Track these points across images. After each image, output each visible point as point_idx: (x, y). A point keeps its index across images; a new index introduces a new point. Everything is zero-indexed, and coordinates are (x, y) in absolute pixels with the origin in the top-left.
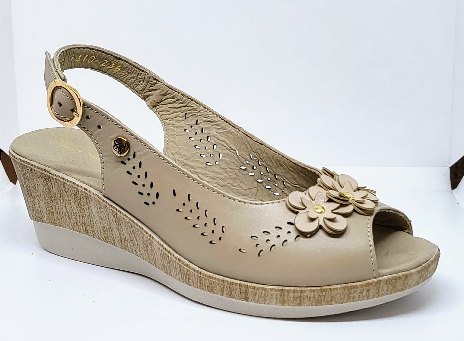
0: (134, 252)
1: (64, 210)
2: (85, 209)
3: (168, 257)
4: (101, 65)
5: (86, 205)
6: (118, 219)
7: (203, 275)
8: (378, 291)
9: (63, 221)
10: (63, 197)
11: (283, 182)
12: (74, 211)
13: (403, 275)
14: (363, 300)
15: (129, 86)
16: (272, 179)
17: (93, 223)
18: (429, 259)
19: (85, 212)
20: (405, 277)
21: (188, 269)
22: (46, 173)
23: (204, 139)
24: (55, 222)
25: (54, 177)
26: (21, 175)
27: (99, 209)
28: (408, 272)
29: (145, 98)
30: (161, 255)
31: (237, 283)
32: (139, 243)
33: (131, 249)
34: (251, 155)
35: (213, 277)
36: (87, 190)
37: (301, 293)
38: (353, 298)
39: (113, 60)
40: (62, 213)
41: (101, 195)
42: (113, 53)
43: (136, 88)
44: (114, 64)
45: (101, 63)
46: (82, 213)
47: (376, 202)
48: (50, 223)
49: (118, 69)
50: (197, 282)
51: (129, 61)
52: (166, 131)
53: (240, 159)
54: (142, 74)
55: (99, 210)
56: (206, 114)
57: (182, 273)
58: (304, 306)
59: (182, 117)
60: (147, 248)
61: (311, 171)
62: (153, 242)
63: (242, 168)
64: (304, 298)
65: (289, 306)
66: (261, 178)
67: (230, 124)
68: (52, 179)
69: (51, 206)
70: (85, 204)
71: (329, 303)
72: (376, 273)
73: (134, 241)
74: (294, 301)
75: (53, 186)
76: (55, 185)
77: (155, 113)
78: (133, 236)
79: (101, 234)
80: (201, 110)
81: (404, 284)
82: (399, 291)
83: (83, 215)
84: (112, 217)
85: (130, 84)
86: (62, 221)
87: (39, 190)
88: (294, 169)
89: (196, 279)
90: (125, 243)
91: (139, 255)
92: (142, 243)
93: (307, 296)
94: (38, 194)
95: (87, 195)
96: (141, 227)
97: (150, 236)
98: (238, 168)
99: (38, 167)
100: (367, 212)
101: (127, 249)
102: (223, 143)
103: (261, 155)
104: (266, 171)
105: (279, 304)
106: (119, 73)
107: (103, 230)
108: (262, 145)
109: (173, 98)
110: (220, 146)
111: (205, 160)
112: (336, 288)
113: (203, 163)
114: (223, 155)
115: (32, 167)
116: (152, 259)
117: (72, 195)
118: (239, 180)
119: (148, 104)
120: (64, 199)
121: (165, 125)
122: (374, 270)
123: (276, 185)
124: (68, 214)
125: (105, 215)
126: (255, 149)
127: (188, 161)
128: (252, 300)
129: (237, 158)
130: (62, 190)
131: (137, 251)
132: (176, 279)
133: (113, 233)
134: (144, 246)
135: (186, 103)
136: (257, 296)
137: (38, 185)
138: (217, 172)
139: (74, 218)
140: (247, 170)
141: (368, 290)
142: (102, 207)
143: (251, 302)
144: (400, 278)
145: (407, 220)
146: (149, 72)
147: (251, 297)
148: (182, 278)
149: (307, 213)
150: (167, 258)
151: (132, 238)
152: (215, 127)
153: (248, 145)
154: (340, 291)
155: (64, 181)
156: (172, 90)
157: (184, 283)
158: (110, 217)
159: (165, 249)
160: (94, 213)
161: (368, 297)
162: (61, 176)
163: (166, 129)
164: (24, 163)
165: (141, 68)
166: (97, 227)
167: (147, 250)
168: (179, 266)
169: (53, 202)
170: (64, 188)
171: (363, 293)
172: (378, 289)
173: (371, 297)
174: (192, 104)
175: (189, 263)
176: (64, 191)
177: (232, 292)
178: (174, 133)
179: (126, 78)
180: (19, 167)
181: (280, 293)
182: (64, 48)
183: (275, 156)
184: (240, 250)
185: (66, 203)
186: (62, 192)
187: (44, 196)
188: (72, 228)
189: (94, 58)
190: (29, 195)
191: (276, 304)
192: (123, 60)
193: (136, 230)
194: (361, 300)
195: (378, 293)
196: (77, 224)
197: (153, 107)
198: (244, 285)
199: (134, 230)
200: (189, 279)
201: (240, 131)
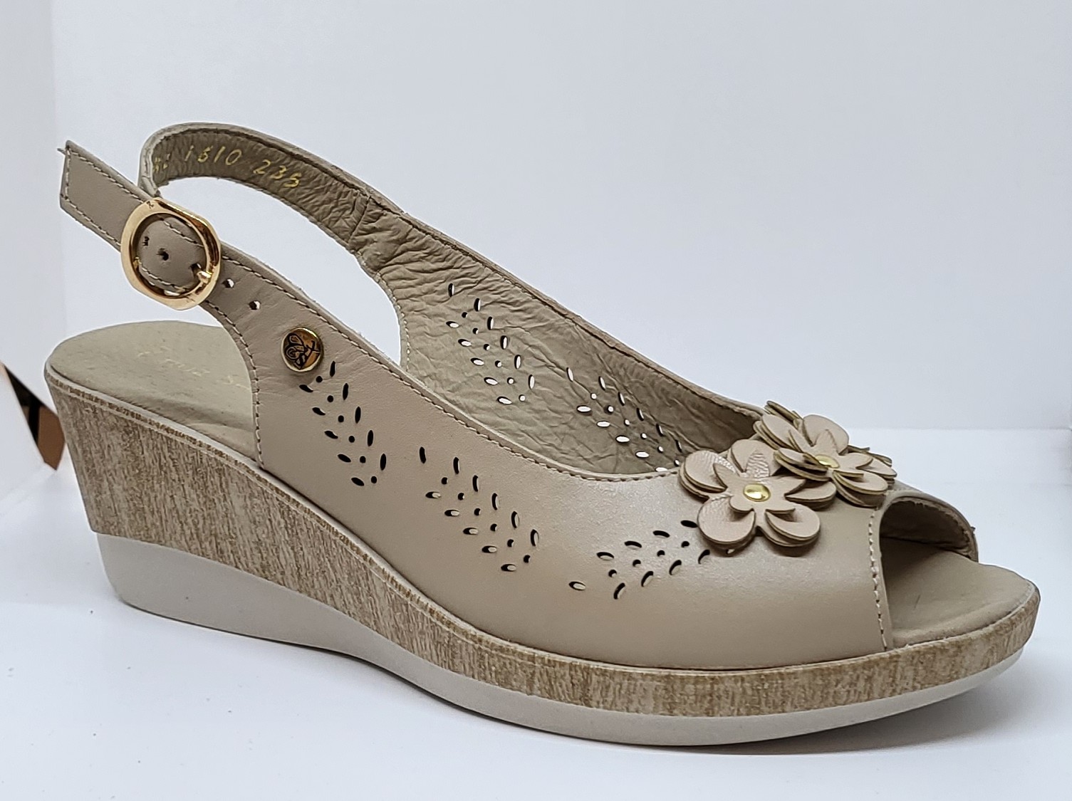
0: (328, 599)
1: (169, 505)
2: (216, 501)
3: (406, 605)
4: (255, 172)
5: (220, 492)
6: (293, 521)
7: (486, 647)
8: (893, 681)
9: (167, 530)
10: (166, 472)
11: (677, 442)
12: (191, 505)
13: (950, 642)
14: (857, 701)
15: (318, 221)
16: (651, 435)
17: (235, 534)
18: (1014, 609)
19: (217, 508)
20: (955, 649)
21: (452, 632)
22: (129, 418)
23: (493, 343)
24: (148, 534)
25: (148, 427)
26: (72, 426)
27: (247, 499)
28: (963, 637)
29: (355, 249)
30: (391, 602)
31: (564, 664)
32: (339, 576)
33: (320, 591)
34: (601, 379)
35: (508, 650)
36: (221, 454)
37: (712, 685)
38: (834, 697)
39: (283, 160)
40: (163, 510)
41: (254, 465)
42: (284, 143)
43: (337, 225)
44: (285, 170)
45: (255, 169)
46: (210, 509)
47: (890, 479)
48: (136, 535)
49: (294, 182)
50: (472, 663)
51: (320, 163)
52: (405, 326)
53: (577, 390)
54: (349, 194)
55: (248, 502)
56: (498, 285)
57: (438, 642)
58: (721, 716)
59: (442, 293)
60: (357, 588)
61: (740, 413)
62: (370, 572)
63: (582, 409)
64: (719, 697)
65: (684, 715)
66: (626, 432)
67: (553, 309)
68: (143, 430)
69: (139, 495)
70: (217, 488)
71: (780, 709)
72: (887, 640)
73: (329, 573)
74: (696, 702)
75: (145, 447)
76: (148, 445)
77: (378, 283)
78: (326, 559)
79: (252, 559)
80: (487, 277)
81: (953, 665)
82: (941, 681)
83: (213, 514)
84: (279, 516)
85: (321, 217)
86: (163, 531)
87: (111, 458)
88: (701, 412)
89: (470, 657)
90: (308, 579)
91: (339, 606)
92: (347, 576)
93: (726, 692)
94: (109, 467)
95: (222, 465)
96: (344, 536)
97: (365, 557)
98: (572, 410)
99: (110, 404)
100: (869, 500)
101: (312, 593)
102: (537, 352)
103: (626, 380)
104: (637, 417)
105: (662, 712)
106: (296, 190)
107: (257, 548)
108: (629, 355)
109: (419, 248)
110: (531, 359)
111: (495, 393)
112: (794, 673)
113: (491, 398)
114: (538, 380)
115: (97, 405)
116: (369, 613)
117: (187, 467)
118: (575, 438)
119: (363, 262)
120: (169, 478)
121: (403, 310)
122: (882, 631)
123: (661, 449)
124: (177, 512)
125: (261, 512)
126: (611, 365)
127: (456, 395)
128: (598, 702)
129: (569, 388)
130: (165, 457)
131: (334, 596)
132: (423, 657)
133: (281, 555)
134: (350, 583)
135: (450, 261)
136: (611, 693)
137: (109, 446)
138: (522, 419)
139: (191, 523)
140: (593, 415)
141: (869, 679)
142: (256, 494)
143: (598, 707)
144: (943, 650)
145: (962, 525)
146: (366, 189)
147: (597, 696)
148: (437, 655)
149: (727, 500)
150: (404, 607)
151: (323, 566)
152: (517, 316)
153: (596, 359)
154: (804, 680)
155: (170, 435)
156: (420, 230)
157: (442, 666)
158: (274, 518)
159: (400, 587)
160: (238, 510)
161: (869, 695)
162: (161, 424)
163: (405, 320)
164: (79, 395)
165: (347, 180)
166: (244, 541)
167: (358, 594)
168: (430, 627)
169: (143, 485)
170: (169, 451)
171: (858, 685)
172: (892, 675)
173: (876, 695)
174: (464, 264)
175: (453, 619)
176: (170, 460)
177: (553, 683)
178: (425, 330)
179: (312, 201)
180: (66, 407)
181: (664, 684)
182: (169, 129)
183: (657, 383)
184: (572, 584)
185: (172, 487)
186: (165, 462)
187: (124, 472)
188: (186, 546)
189: (238, 154)
190: (90, 471)
191: (654, 712)
192: (306, 161)
193: (334, 546)
194: (852, 702)
195: (892, 686)
196: (198, 537)
197: (376, 271)
198: (580, 666)
199: (329, 544)
200: (453, 657)
201: (576, 324)
